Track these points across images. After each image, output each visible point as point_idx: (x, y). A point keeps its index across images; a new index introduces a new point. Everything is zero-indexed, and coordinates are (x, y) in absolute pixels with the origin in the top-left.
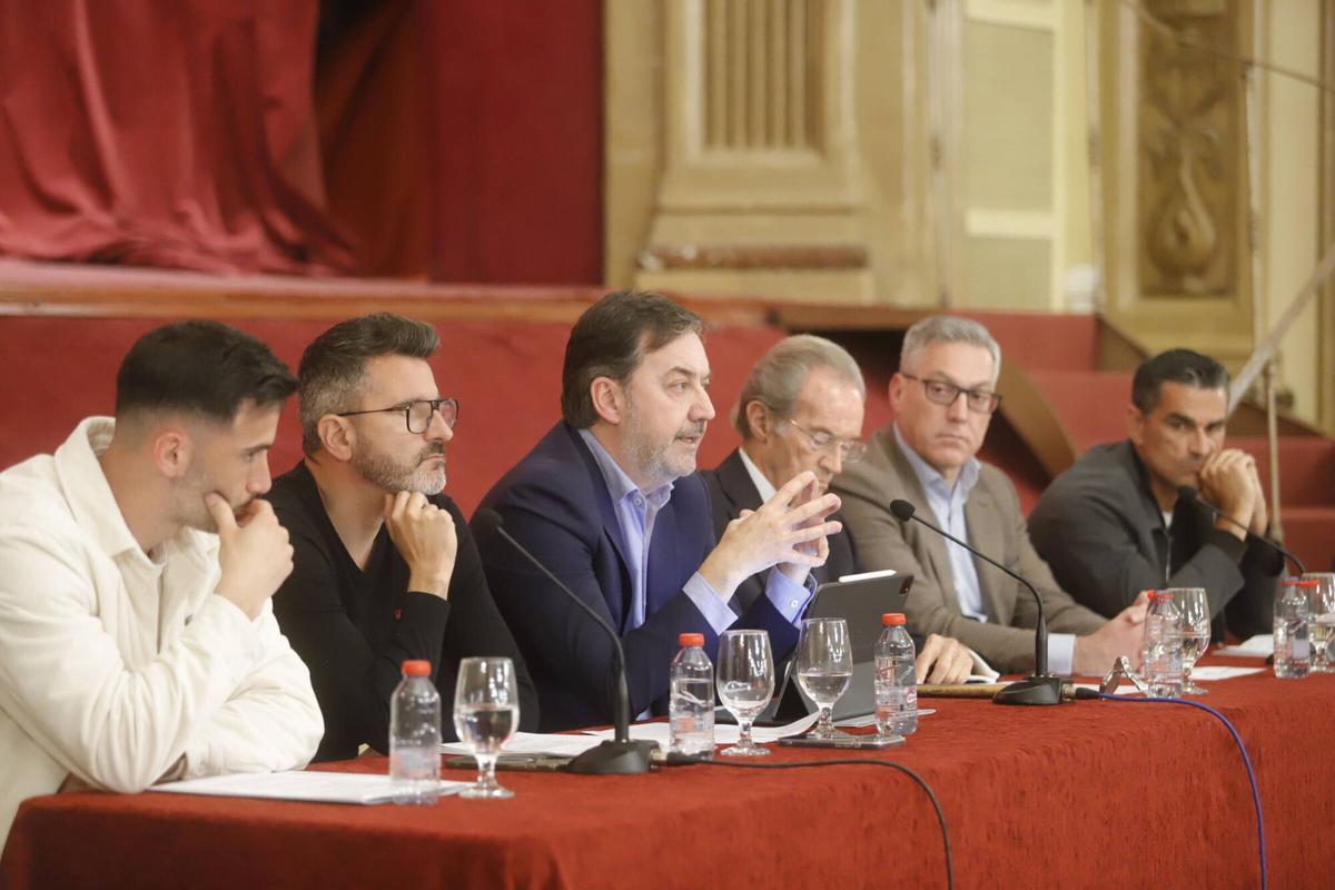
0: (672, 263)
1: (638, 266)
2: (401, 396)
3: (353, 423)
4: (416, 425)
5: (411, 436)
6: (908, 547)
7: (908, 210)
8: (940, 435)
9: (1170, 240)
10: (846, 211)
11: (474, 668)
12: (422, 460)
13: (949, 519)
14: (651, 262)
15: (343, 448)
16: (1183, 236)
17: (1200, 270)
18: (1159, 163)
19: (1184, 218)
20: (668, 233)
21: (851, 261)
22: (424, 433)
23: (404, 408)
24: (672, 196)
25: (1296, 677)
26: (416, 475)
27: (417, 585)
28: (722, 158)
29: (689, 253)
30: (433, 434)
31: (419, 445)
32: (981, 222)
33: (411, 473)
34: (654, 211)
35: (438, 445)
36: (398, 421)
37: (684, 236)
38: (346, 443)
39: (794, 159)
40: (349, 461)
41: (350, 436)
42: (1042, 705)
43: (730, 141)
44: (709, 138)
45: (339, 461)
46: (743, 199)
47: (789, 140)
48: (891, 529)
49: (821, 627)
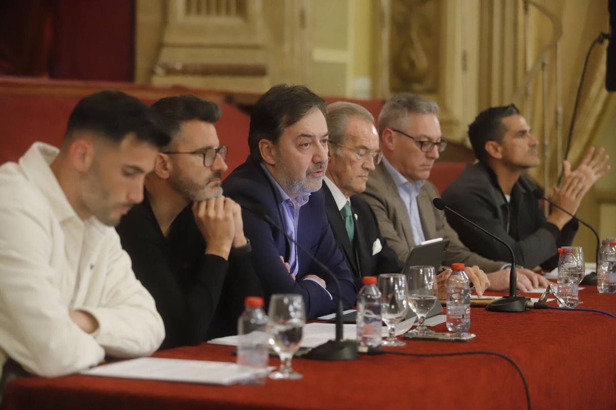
0: (170, 71)
1: (152, 72)
2: (200, 144)
3: (172, 159)
4: (208, 162)
5: (204, 168)
6: (390, 221)
7: (287, 48)
8: (423, 165)
9: (405, 65)
10: (256, 47)
11: (280, 302)
12: (210, 181)
13: (411, 204)
14: (159, 70)
15: (165, 172)
16: (412, 64)
17: (420, 80)
18: (401, 28)
19: (413, 56)
20: (167, 56)
21: (259, 72)
22: (211, 167)
23: (203, 152)
24: (169, 38)
25: (610, 293)
26: (206, 189)
27: (211, 251)
28: (195, 20)
29: (179, 66)
30: (216, 167)
31: (208, 173)
32: (321, 55)
33: (203, 188)
34: (160, 46)
35: (218, 174)
36: (198, 160)
37: (175, 57)
38: (166, 169)
39: (231, 21)
40: (168, 180)
41: (169, 166)
42: (517, 312)
43: (199, 11)
44: (188, 10)
45: (160, 179)
46: (206, 40)
47: (228, 12)
48: (384, 213)
49: (421, 271)
